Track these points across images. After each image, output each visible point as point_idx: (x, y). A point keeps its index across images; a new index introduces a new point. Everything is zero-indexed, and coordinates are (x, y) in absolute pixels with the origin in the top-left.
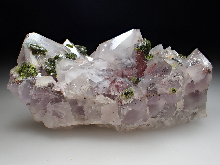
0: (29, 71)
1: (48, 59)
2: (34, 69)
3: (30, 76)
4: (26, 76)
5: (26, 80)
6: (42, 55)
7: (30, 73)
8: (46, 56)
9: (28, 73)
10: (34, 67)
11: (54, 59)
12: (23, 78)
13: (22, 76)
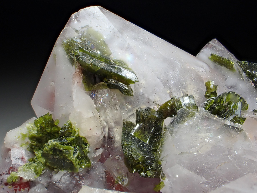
0: (60, 151)
1: (135, 112)
2: (80, 147)
3: (62, 168)
4: (49, 167)
5: (45, 184)
6: (116, 93)
7: (65, 159)
8: (132, 99)
9: (57, 157)
10: (82, 135)
11: (160, 112)
12: (37, 174)
13: (35, 164)
